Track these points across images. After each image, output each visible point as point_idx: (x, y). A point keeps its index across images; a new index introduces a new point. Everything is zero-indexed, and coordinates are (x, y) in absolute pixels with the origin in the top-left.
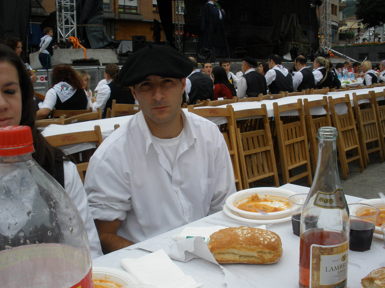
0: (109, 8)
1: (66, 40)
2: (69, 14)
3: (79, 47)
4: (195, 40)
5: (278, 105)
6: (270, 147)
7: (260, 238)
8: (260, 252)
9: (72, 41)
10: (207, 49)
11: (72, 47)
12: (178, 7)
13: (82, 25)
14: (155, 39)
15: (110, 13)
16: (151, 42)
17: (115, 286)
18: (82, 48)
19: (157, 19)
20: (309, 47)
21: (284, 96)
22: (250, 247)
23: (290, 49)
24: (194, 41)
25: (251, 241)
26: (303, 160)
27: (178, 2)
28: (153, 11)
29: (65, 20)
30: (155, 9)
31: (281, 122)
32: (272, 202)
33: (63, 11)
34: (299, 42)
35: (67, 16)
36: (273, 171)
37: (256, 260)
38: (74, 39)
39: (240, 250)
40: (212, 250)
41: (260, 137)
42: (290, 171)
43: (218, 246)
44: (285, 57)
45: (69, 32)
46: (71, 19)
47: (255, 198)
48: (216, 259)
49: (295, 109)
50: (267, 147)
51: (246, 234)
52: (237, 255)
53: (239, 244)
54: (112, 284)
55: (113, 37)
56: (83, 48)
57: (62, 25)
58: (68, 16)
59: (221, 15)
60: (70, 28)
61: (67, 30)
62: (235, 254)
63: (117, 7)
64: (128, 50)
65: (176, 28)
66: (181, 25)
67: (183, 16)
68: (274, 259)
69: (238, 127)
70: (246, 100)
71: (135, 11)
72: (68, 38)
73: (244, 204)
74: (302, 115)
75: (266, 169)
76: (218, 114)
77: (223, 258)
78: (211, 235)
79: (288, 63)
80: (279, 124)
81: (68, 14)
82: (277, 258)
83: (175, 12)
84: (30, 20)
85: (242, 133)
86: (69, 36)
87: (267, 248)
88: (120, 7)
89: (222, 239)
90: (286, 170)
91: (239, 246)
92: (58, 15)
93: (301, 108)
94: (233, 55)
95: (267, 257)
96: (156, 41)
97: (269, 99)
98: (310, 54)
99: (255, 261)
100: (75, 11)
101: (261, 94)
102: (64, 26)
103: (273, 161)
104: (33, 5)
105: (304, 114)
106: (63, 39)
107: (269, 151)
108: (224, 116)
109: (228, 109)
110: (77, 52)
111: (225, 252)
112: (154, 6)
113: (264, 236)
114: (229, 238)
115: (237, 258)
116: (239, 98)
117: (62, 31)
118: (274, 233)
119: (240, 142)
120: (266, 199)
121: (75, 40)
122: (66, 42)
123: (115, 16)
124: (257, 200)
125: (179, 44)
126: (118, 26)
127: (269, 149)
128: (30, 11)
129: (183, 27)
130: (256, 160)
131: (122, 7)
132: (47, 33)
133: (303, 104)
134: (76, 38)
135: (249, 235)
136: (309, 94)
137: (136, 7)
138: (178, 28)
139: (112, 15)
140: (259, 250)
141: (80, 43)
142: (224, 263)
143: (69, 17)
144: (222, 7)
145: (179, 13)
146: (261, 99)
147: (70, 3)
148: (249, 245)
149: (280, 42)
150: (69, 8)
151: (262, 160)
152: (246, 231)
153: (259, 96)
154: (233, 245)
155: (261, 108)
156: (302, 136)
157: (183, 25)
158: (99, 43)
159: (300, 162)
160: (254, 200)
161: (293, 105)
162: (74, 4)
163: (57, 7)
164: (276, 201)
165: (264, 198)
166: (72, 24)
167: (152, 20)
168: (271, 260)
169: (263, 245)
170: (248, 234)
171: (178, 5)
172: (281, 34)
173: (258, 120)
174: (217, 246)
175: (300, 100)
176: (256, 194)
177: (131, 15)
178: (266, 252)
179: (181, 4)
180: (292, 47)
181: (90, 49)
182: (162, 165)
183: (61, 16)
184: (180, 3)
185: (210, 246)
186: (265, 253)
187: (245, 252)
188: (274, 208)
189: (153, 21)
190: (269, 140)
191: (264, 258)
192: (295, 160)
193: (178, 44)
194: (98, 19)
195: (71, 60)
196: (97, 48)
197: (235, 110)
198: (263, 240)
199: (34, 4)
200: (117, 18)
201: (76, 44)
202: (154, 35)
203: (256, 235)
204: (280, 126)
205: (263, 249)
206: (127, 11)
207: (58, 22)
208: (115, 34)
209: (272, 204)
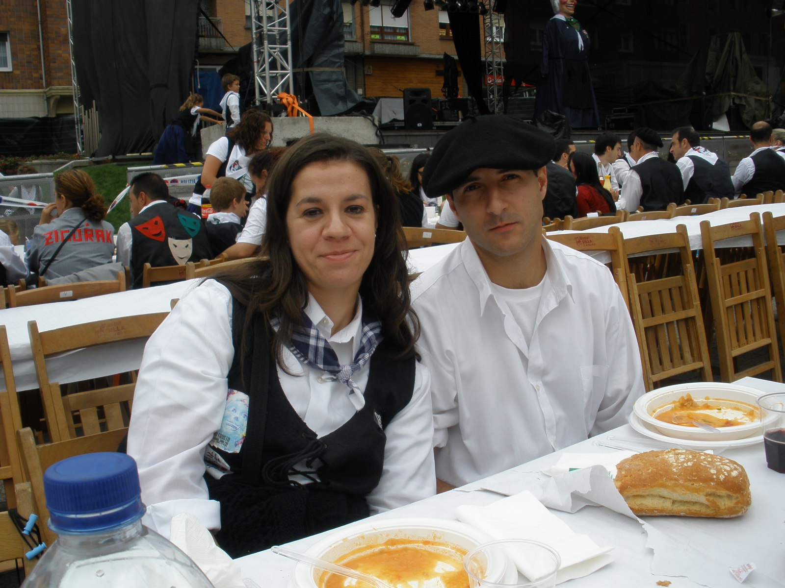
0: (351, 33)
1: (272, 101)
2: (278, 49)
3: (298, 113)
4: (527, 93)
5: (711, 226)
6: (695, 311)
7: (710, 468)
8: (710, 495)
9: (284, 101)
10: (555, 114)
11: (284, 114)
12: (491, 28)
13: (303, 70)
14: (447, 94)
15: (354, 43)
16: (438, 100)
17: (452, 552)
18: (304, 115)
19: (448, 54)
20: (768, 101)
21: (719, 208)
22: (693, 484)
23: (726, 109)
24: (525, 97)
25: (694, 474)
26: (763, 338)
27: (490, 18)
28: (441, 36)
29: (270, 60)
30: (443, 33)
31: (716, 261)
32: (720, 409)
33: (266, 42)
34: (746, 91)
35: (273, 53)
36: (701, 359)
37: (703, 510)
38: (288, 98)
39: (674, 491)
40: (622, 490)
41: (674, 292)
42: (735, 359)
43: (633, 482)
44: (716, 126)
45: (278, 84)
46: (281, 59)
47: (687, 403)
48: (630, 506)
49: (744, 233)
50: (690, 310)
51: (684, 462)
52: (668, 500)
53: (672, 479)
54: (446, 548)
55: (360, 91)
56: (306, 116)
57: (264, 70)
58: (275, 52)
59: (581, 43)
60: (280, 75)
61: (274, 80)
62: (664, 497)
63: (367, 30)
64: (393, 117)
65: (490, 70)
66: (499, 64)
67: (503, 46)
68: (737, 509)
69: (631, 272)
70: (643, 218)
71: (403, 38)
72: (276, 97)
73: (666, 413)
74: (761, 247)
75: (688, 355)
76: (592, 244)
77: (642, 504)
78: (618, 464)
79: (723, 138)
80: (712, 264)
81: (275, 48)
82: (742, 508)
83: (485, 37)
84: (197, 62)
85: (638, 284)
86: (277, 91)
87: (724, 488)
88: (373, 30)
89: (640, 470)
90: (728, 358)
91: (673, 482)
92: (256, 50)
93: (757, 232)
94: (606, 125)
95: (725, 505)
96: (449, 98)
97: (688, 213)
98: (771, 117)
99: (700, 511)
100: (289, 43)
101: (673, 205)
102: (268, 73)
103: (700, 339)
104: (202, 32)
105: (764, 243)
106: (266, 98)
107: (693, 318)
108: (604, 250)
109: (613, 235)
110: (294, 123)
111: (647, 494)
112: (442, 26)
113: (716, 466)
114: (652, 468)
115: (668, 505)
116: (628, 214)
117: (264, 82)
118: (735, 463)
119: (635, 301)
120: (709, 404)
121: (290, 100)
122: (272, 104)
123: (364, 49)
124: (691, 406)
125: (496, 102)
126: (369, 68)
127: (693, 315)
128: (197, 45)
129: (502, 67)
130: (667, 337)
131: (376, 30)
132: (228, 86)
133: (762, 223)
134: (293, 95)
135: (690, 464)
136: (773, 202)
137: (407, 29)
138: (492, 69)
139: (357, 48)
140: (710, 491)
141: (300, 106)
142: (644, 514)
143: (277, 55)
144: (583, 26)
145: (495, 40)
146: (673, 215)
147: (279, 27)
148: (690, 481)
149: (704, 93)
150: (278, 37)
151: (680, 338)
152: (683, 456)
153: (668, 207)
154: (660, 482)
155: (676, 232)
156: (761, 289)
157: (502, 65)
158: (336, 104)
159: (755, 341)
160: (686, 406)
161: (741, 226)
162: (287, 28)
163: (254, 36)
164: (727, 408)
165: (704, 404)
166: (283, 68)
167: (439, 55)
168: (731, 510)
169: (715, 482)
170: (687, 462)
171: (491, 23)
172: (707, 77)
173: (667, 256)
174: (631, 482)
175: (755, 216)
176: (689, 395)
177: (396, 46)
178: (721, 494)
179: (497, 21)
180: (730, 103)
181: (320, 118)
182: (509, 336)
183: (263, 52)
184: (497, 19)
185: (619, 484)
186: (719, 496)
187: (683, 494)
188: (725, 422)
189: (442, 57)
190: (693, 296)
191: (718, 505)
192: (746, 338)
193: (494, 103)
194: (334, 56)
195: (284, 140)
196: (334, 116)
197: (625, 238)
198: (715, 472)
199: (205, 31)
200: (367, 53)
201: (293, 108)
202: (444, 87)
203: (703, 464)
204: (716, 268)
205: (717, 489)
206: (388, 38)
207: (255, 64)
208: (365, 85)
209: (719, 414)
